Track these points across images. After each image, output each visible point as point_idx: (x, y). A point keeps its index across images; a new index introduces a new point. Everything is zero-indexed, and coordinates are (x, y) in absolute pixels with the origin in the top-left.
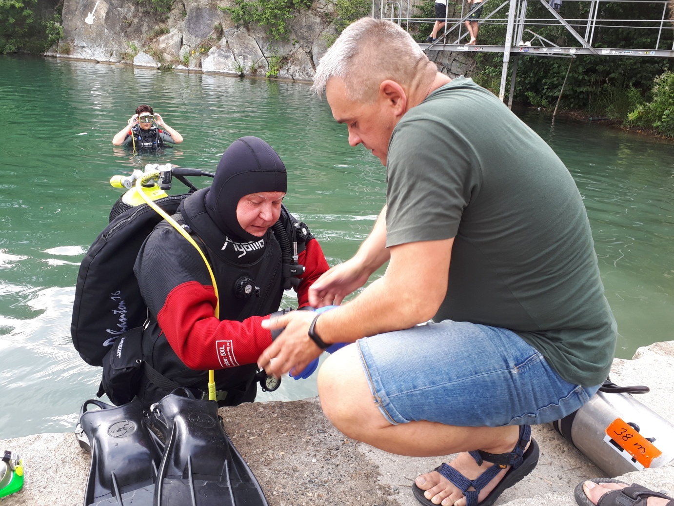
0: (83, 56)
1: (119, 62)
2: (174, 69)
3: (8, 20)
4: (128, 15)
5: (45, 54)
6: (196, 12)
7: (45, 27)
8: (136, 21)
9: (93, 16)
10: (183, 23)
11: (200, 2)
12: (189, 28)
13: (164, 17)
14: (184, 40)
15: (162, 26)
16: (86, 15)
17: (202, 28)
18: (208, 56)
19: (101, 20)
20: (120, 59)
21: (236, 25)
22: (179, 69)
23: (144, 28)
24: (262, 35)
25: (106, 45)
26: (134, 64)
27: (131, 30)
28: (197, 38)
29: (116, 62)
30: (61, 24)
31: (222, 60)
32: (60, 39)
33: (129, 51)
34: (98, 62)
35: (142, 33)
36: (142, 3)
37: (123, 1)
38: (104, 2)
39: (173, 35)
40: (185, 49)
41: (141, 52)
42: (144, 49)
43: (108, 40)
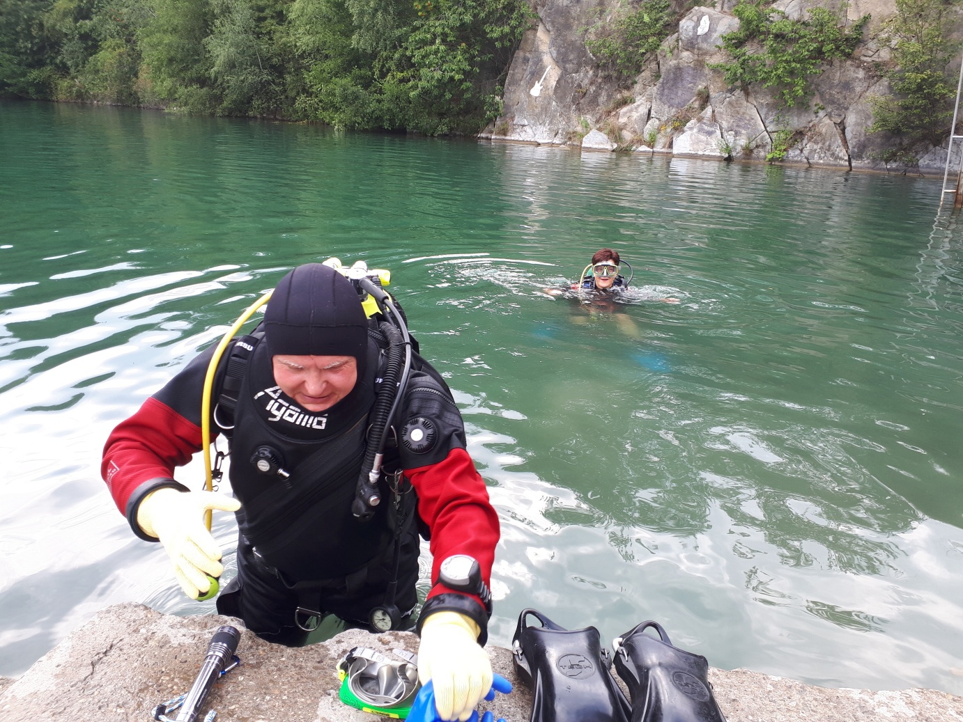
0: (523, 137)
1: (564, 143)
2: (634, 151)
3: (445, 96)
4: (584, 82)
5: (479, 136)
6: (674, 73)
7: (484, 102)
8: (593, 89)
9: (541, 85)
10: (655, 88)
11: (681, 59)
12: (662, 95)
13: (630, 82)
14: (652, 112)
15: (626, 93)
16: (532, 85)
17: (679, 94)
18: (683, 132)
19: (550, 91)
20: (566, 140)
21: (730, 87)
22: (641, 152)
23: (602, 98)
24: (768, 99)
25: (551, 123)
26: (583, 145)
27: (585, 102)
28: (671, 108)
29: (561, 144)
30: (502, 98)
31: (703, 137)
32: (498, 117)
33: (579, 129)
34: (539, 144)
35: (598, 105)
36: (604, 65)
37: (579, 65)
38: (557, 67)
39: (639, 106)
40: (653, 123)
41: (593, 130)
42: (598, 126)
43: (555, 116)
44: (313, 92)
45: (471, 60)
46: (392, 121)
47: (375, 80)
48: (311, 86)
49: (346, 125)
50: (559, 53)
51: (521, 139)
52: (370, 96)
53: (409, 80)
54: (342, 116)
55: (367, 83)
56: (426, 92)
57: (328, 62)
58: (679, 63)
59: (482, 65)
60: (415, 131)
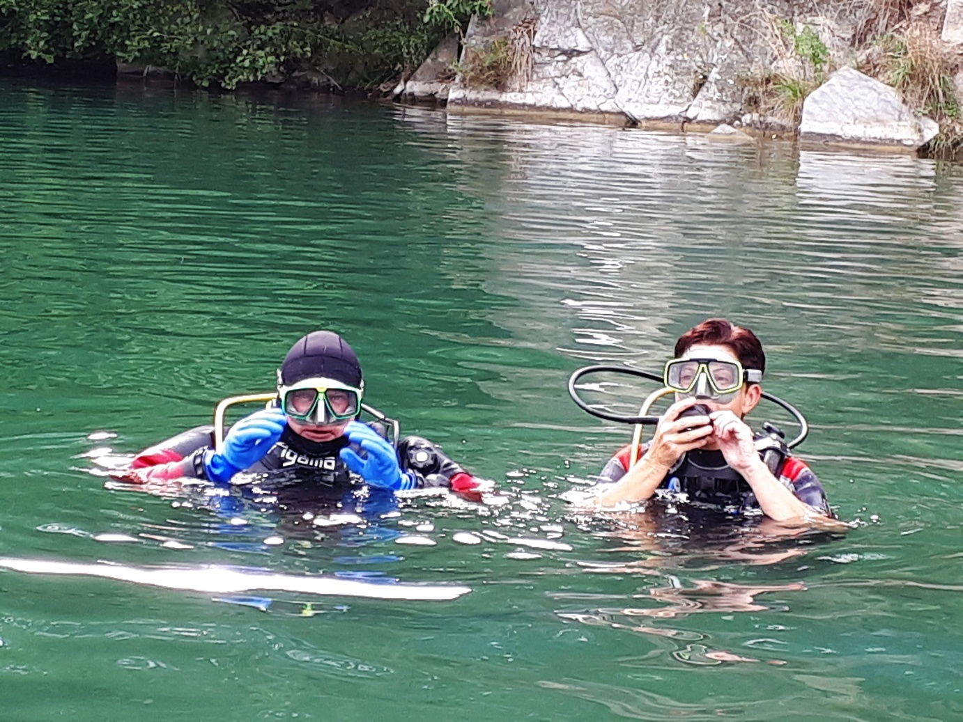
0: (571, 94)
1: (732, 120)
5: (398, 90)
20: (737, 107)
25: (678, 42)
26: (804, 128)
29: (717, 123)
32: (474, 19)
33: (788, 66)
34: (633, 123)
41: (843, 71)
42: (861, 56)
43: (692, 19)
46: (58, 30)
51: (565, 104)
60: (150, 68)
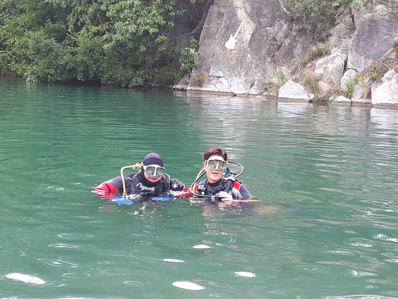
0: (219, 88)
1: (261, 94)
2: (331, 101)
3: (139, 49)
4: (278, 35)
5: (174, 87)
6: (369, 26)
7: (179, 55)
8: (287, 41)
9: (236, 38)
10: (350, 40)
11: (376, 12)
12: (358, 46)
13: (324, 34)
14: (349, 63)
15: (321, 46)
16: (227, 39)
17: (375, 45)
18: (382, 82)
19: (245, 44)
20: (262, 91)
22: (339, 102)
23: (297, 50)
25: (246, 74)
26: (279, 96)
27: (280, 54)
28: (367, 59)
29: (257, 95)
30: (197, 50)
32: (194, 69)
33: (275, 80)
34: (235, 95)
35: (293, 57)
36: (298, 19)
37: (274, 19)
38: (251, 21)
39: (334, 57)
40: (350, 74)
41: (289, 81)
42: (294, 77)
43: (250, 68)
44: (7, 45)
45: (166, 15)
46: (85, 72)
47: (69, 33)
48: (5, 40)
49: (38, 77)
50: (253, 7)
51: (217, 90)
52: (63, 48)
53: (104, 33)
54: (34, 68)
55: (61, 37)
56: (120, 45)
57: (23, 16)
58: (373, 16)
59: (177, 20)
60: (110, 82)
